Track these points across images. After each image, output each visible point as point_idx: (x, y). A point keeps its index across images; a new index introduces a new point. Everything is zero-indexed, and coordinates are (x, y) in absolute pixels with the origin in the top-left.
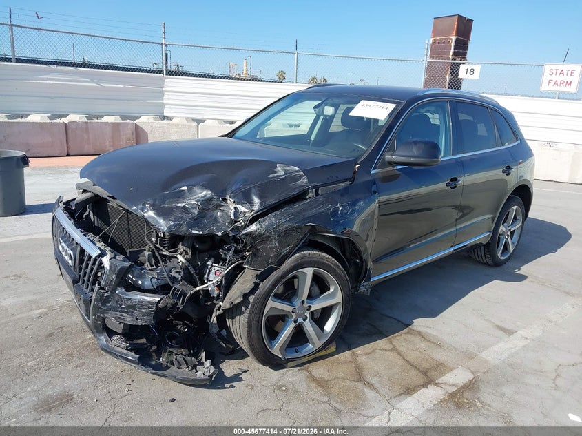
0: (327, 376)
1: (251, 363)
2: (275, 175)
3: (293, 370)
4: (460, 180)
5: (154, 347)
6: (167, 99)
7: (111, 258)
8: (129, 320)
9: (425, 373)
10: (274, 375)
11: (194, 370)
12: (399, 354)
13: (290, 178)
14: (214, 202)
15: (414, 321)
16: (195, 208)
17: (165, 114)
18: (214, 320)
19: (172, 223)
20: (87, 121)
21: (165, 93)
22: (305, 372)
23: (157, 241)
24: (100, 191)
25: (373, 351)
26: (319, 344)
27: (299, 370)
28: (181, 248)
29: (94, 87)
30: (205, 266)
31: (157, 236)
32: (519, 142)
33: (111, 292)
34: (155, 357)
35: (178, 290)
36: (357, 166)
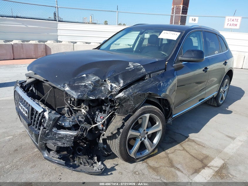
0: (156, 165)
1: (119, 161)
2: (129, 68)
3: (140, 163)
4: (208, 69)
5: (71, 156)
6: (59, 33)
7: (49, 113)
8: (60, 144)
9: (201, 161)
10: (131, 166)
11: (92, 166)
12: (187, 152)
13: (137, 69)
14: (100, 82)
15: (189, 135)
16: (91, 85)
17: (58, 40)
18: (101, 141)
19: (79, 94)
20: (22, 43)
21: (58, 30)
22: (146, 164)
23: (71, 103)
24: (38, 77)
25: (175, 151)
26: (151, 149)
27: (142, 163)
28: (83, 106)
29: (24, 27)
30: (95, 114)
31: (71, 100)
32: (228, 50)
33: (49, 130)
34: (72, 161)
35: (84, 127)
36: (167, 63)
